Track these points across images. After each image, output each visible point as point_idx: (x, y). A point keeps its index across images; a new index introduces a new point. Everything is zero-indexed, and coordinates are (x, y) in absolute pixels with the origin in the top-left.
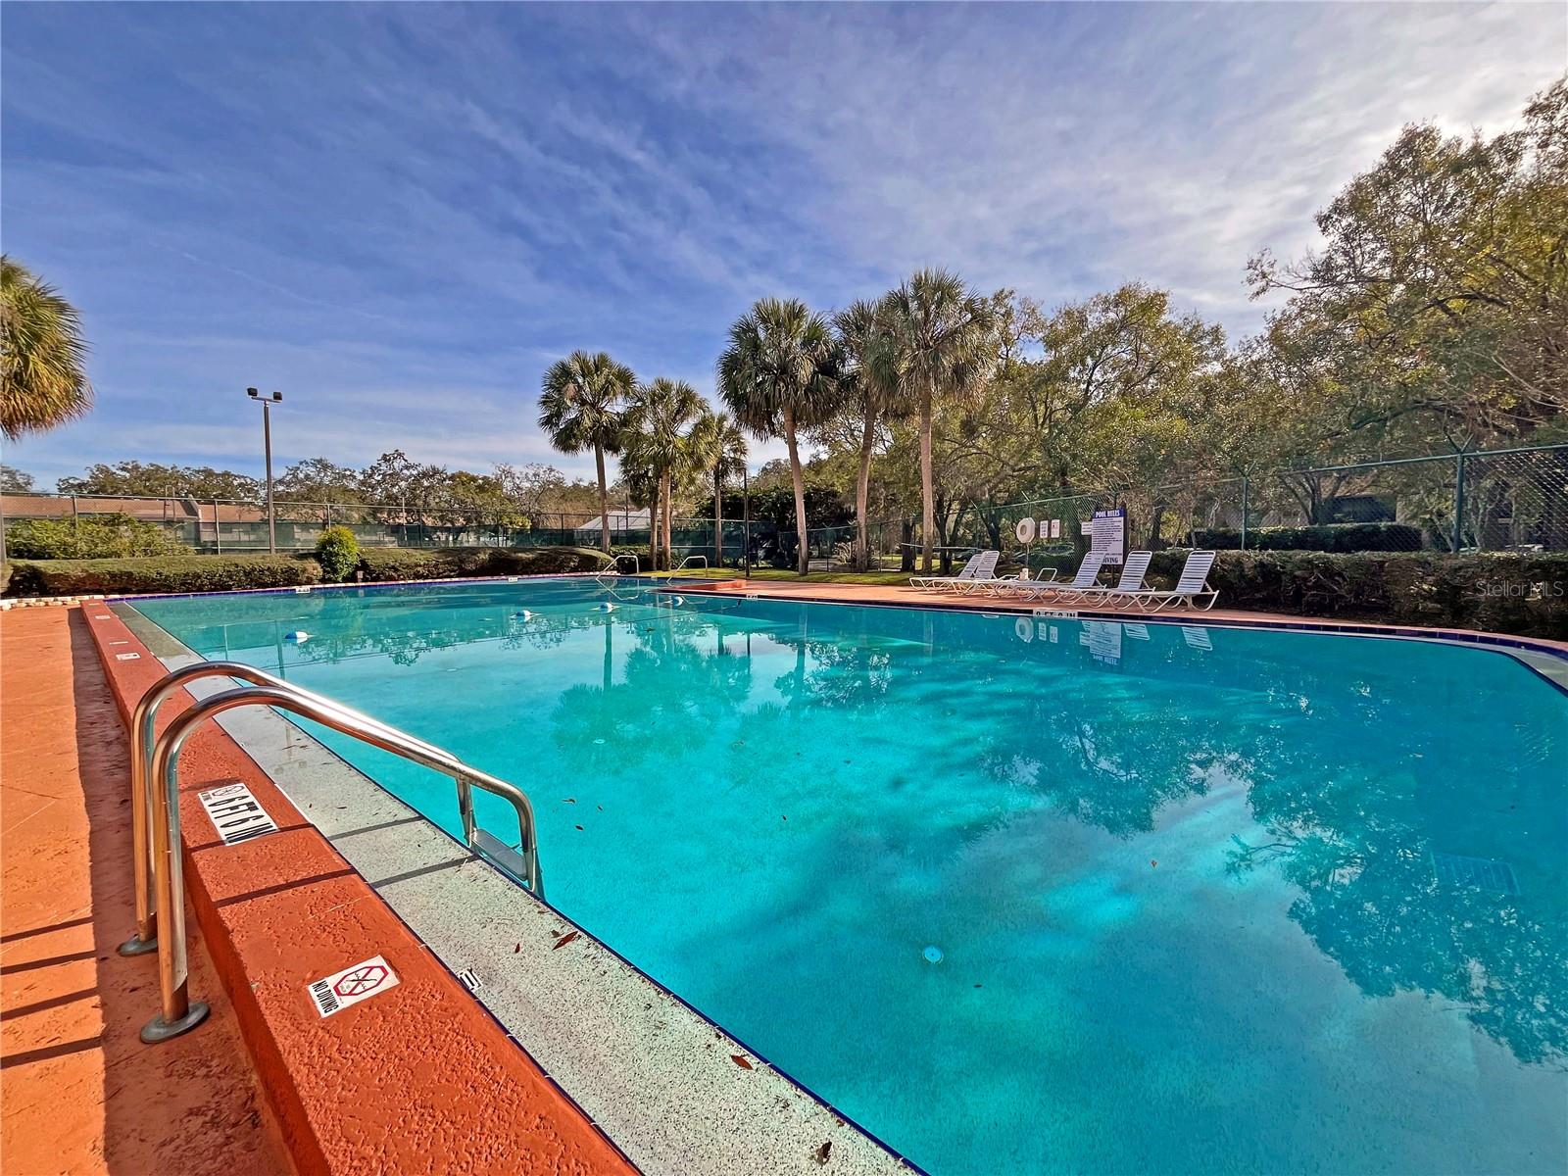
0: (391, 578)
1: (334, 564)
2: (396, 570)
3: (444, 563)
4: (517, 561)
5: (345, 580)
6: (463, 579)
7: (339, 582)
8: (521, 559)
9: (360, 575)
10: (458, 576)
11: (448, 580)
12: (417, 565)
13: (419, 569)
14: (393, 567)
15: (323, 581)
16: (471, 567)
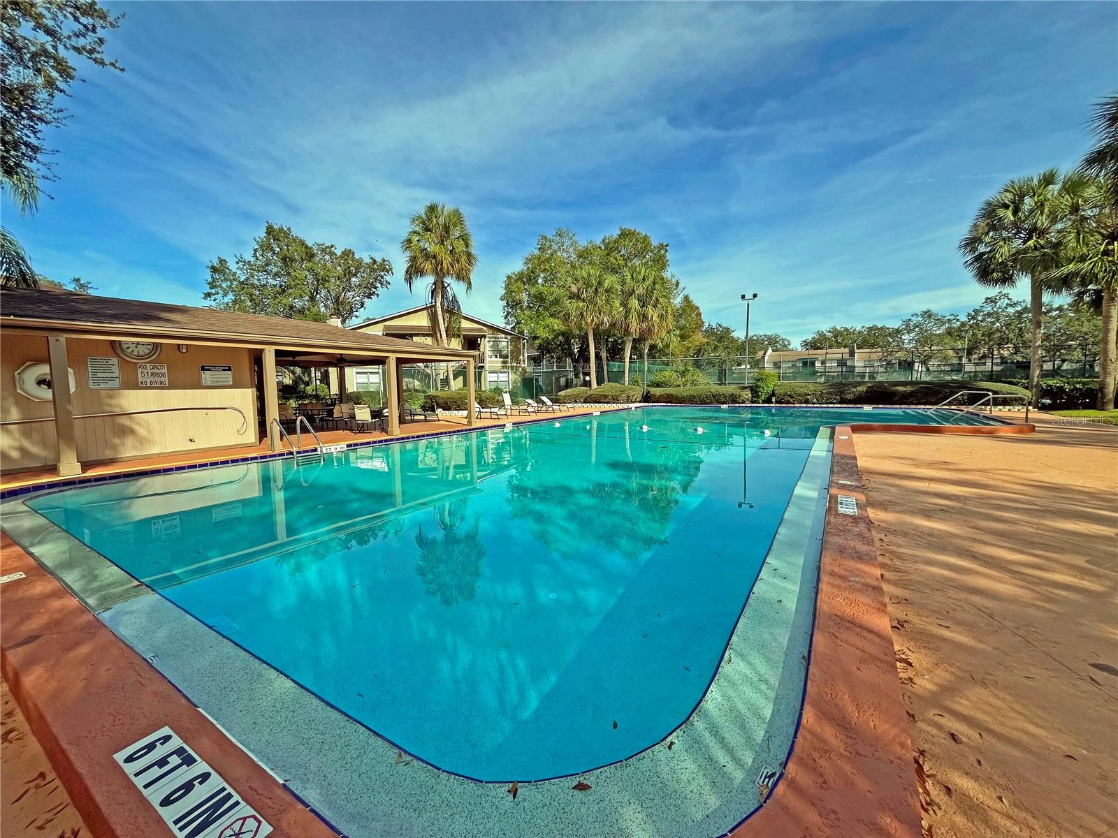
0: (788, 402)
1: (758, 392)
2: (792, 397)
3: (827, 393)
4: (894, 393)
5: (764, 402)
6: (844, 406)
7: (759, 403)
8: (898, 390)
9: (774, 399)
10: (840, 403)
11: (832, 405)
12: (806, 394)
13: (809, 397)
14: (790, 395)
15: (752, 402)
16: (850, 397)
